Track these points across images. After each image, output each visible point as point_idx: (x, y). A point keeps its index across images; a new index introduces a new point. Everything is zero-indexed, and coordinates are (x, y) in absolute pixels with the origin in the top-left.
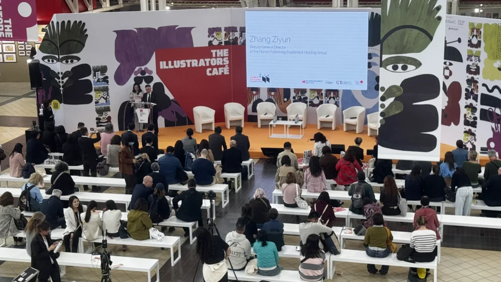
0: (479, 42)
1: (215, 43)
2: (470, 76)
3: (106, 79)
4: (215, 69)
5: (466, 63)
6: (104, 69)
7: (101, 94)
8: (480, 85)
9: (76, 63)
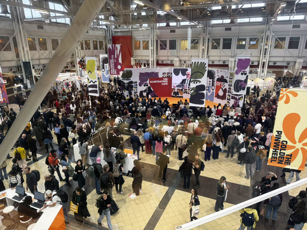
0: (232, 78)
1: (164, 76)
2: (229, 87)
3: (137, 85)
4: (164, 83)
5: (228, 83)
6: (136, 82)
7: (135, 89)
8: (232, 89)
9: (130, 81)
